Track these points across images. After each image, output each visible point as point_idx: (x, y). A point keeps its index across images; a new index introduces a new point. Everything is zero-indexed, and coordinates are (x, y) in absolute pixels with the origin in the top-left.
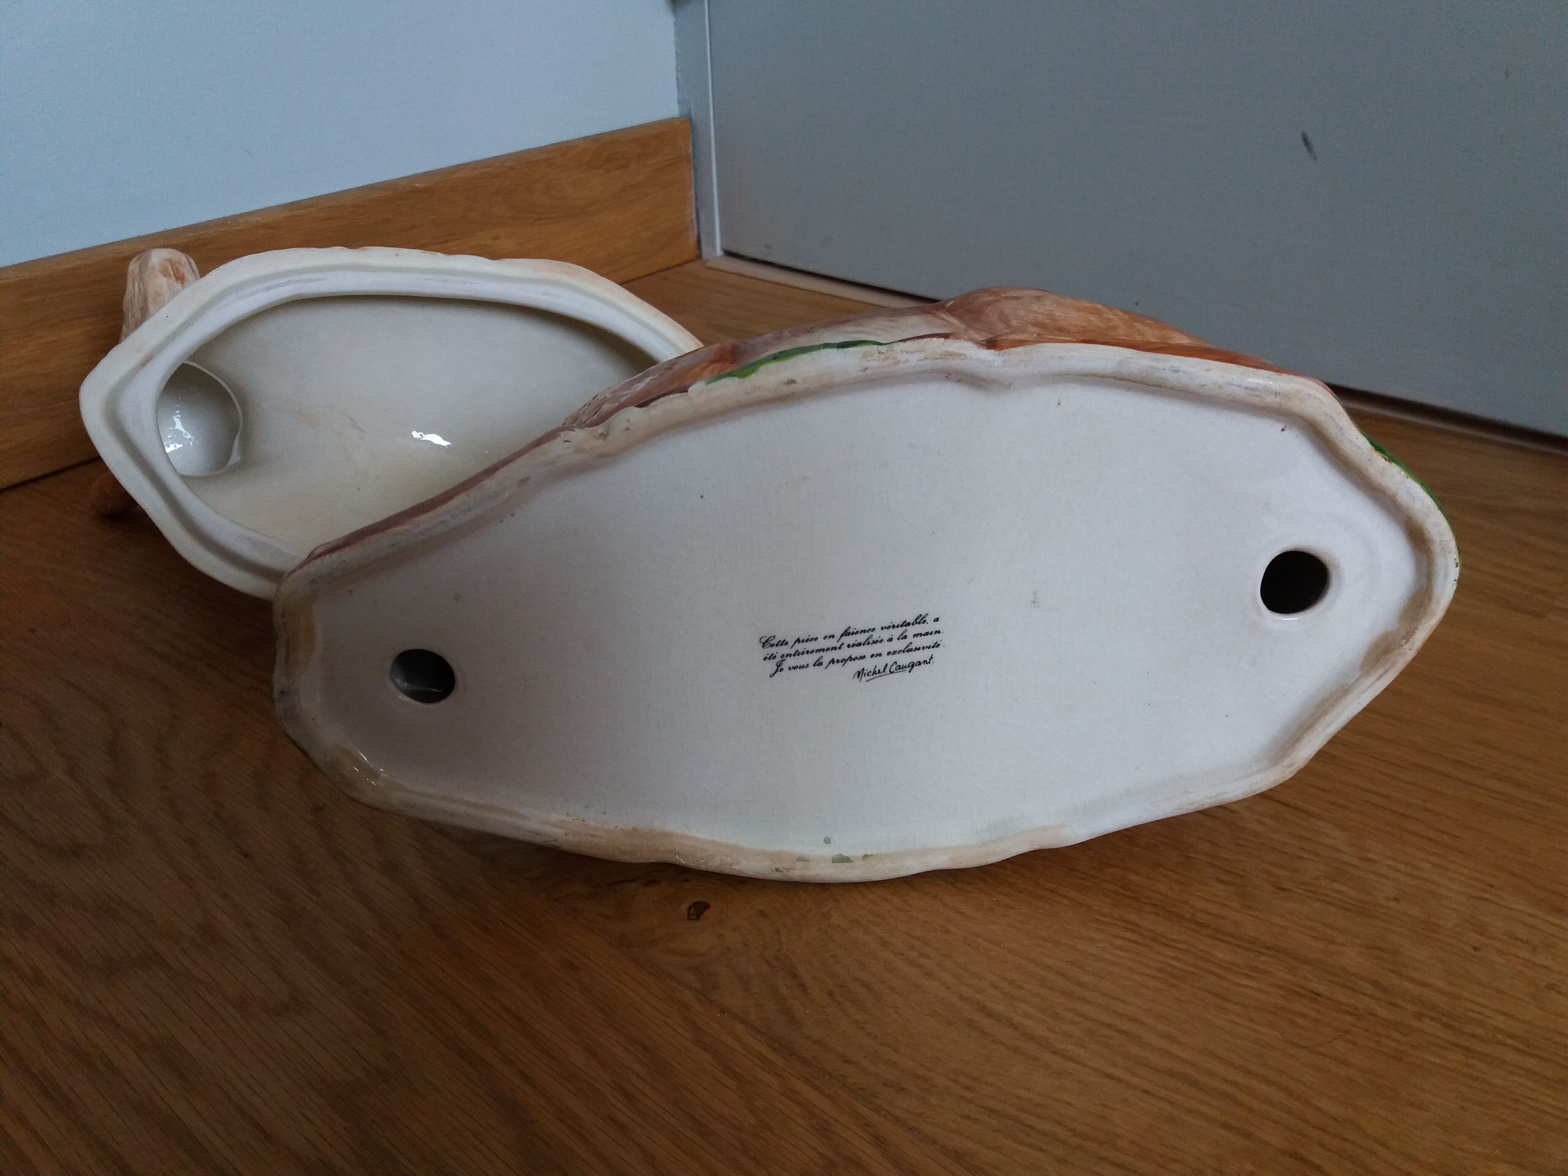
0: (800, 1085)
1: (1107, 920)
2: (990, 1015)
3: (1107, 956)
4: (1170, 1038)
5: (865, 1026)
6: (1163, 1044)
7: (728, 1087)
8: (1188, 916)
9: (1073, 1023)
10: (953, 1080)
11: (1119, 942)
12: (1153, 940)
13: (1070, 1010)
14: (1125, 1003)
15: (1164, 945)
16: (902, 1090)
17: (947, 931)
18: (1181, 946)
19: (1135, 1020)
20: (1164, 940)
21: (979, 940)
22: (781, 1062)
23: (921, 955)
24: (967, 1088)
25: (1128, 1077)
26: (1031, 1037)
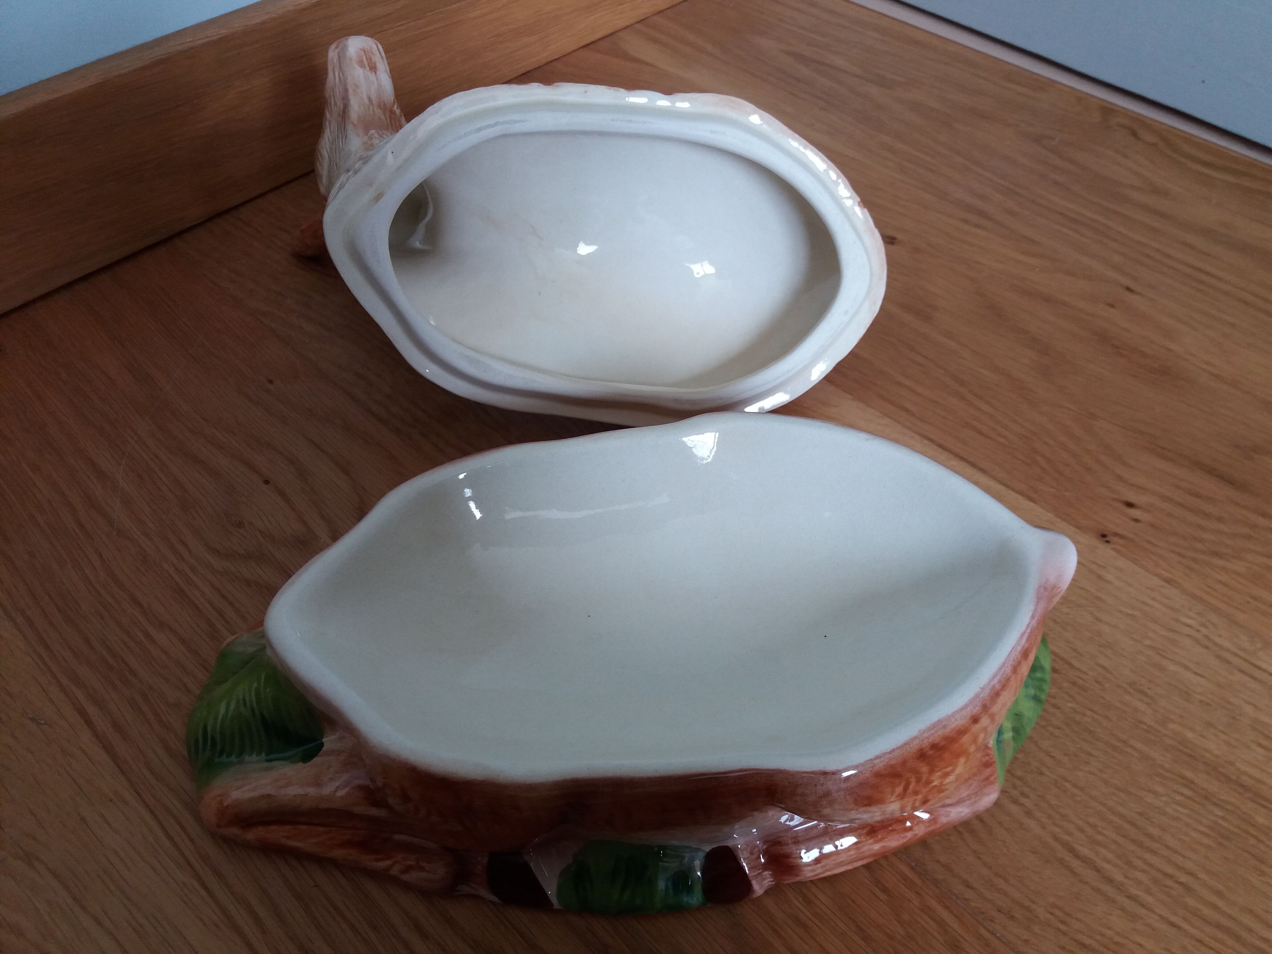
0: (934, 904)
1: (1168, 775)
2: (1077, 856)
3: (1168, 810)
4: (1219, 894)
5: (981, 856)
6: (1214, 899)
7: (881, 901)
8: (1234, 777)
9: (1143, 871)
10: (1052, 914)
11: (1178, 798)
12: (1206, 798)
13: (1140, 858)
14: (1184, 857)
15: (1215, 804)
16: (1012, 918)
17: (1042, 773)
18: (1227, 807)
19: (1191, 874)
20: (1215, 800)
21: (1067, 784)
22: (918, 881)
23: (1023, 794)
24: (1063, 922)
25: (1186, 926)
26: (1110, 881)
